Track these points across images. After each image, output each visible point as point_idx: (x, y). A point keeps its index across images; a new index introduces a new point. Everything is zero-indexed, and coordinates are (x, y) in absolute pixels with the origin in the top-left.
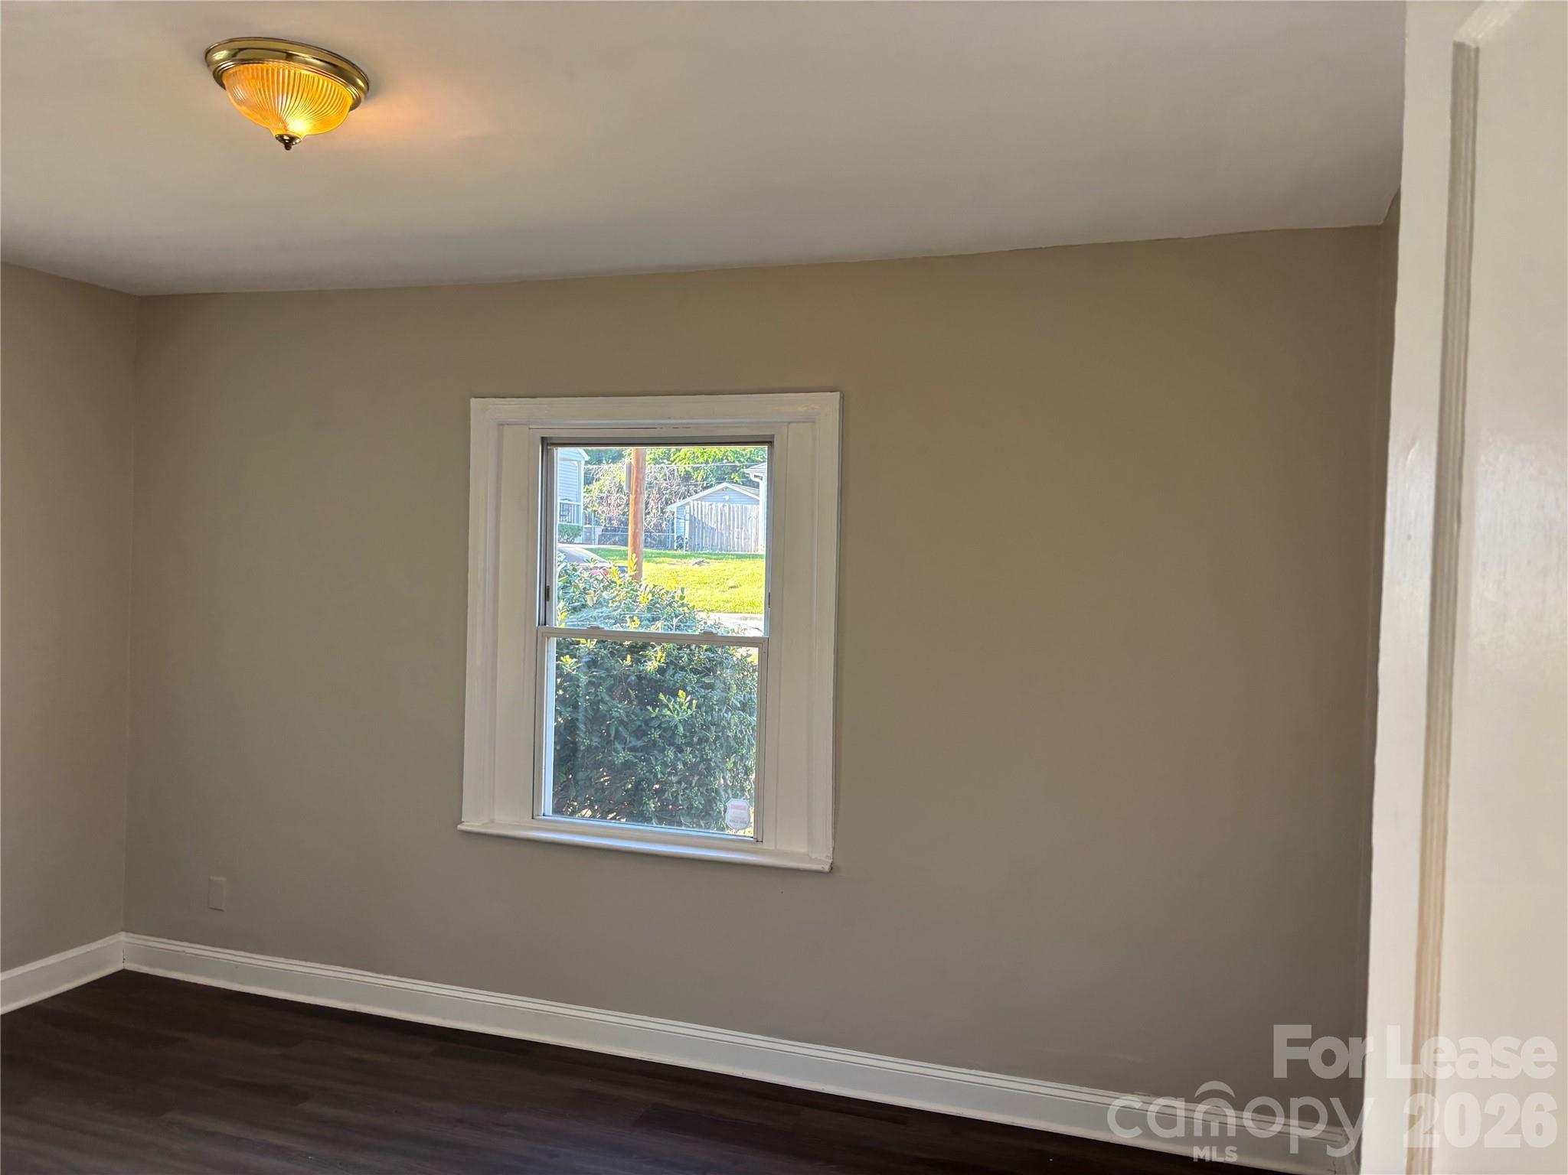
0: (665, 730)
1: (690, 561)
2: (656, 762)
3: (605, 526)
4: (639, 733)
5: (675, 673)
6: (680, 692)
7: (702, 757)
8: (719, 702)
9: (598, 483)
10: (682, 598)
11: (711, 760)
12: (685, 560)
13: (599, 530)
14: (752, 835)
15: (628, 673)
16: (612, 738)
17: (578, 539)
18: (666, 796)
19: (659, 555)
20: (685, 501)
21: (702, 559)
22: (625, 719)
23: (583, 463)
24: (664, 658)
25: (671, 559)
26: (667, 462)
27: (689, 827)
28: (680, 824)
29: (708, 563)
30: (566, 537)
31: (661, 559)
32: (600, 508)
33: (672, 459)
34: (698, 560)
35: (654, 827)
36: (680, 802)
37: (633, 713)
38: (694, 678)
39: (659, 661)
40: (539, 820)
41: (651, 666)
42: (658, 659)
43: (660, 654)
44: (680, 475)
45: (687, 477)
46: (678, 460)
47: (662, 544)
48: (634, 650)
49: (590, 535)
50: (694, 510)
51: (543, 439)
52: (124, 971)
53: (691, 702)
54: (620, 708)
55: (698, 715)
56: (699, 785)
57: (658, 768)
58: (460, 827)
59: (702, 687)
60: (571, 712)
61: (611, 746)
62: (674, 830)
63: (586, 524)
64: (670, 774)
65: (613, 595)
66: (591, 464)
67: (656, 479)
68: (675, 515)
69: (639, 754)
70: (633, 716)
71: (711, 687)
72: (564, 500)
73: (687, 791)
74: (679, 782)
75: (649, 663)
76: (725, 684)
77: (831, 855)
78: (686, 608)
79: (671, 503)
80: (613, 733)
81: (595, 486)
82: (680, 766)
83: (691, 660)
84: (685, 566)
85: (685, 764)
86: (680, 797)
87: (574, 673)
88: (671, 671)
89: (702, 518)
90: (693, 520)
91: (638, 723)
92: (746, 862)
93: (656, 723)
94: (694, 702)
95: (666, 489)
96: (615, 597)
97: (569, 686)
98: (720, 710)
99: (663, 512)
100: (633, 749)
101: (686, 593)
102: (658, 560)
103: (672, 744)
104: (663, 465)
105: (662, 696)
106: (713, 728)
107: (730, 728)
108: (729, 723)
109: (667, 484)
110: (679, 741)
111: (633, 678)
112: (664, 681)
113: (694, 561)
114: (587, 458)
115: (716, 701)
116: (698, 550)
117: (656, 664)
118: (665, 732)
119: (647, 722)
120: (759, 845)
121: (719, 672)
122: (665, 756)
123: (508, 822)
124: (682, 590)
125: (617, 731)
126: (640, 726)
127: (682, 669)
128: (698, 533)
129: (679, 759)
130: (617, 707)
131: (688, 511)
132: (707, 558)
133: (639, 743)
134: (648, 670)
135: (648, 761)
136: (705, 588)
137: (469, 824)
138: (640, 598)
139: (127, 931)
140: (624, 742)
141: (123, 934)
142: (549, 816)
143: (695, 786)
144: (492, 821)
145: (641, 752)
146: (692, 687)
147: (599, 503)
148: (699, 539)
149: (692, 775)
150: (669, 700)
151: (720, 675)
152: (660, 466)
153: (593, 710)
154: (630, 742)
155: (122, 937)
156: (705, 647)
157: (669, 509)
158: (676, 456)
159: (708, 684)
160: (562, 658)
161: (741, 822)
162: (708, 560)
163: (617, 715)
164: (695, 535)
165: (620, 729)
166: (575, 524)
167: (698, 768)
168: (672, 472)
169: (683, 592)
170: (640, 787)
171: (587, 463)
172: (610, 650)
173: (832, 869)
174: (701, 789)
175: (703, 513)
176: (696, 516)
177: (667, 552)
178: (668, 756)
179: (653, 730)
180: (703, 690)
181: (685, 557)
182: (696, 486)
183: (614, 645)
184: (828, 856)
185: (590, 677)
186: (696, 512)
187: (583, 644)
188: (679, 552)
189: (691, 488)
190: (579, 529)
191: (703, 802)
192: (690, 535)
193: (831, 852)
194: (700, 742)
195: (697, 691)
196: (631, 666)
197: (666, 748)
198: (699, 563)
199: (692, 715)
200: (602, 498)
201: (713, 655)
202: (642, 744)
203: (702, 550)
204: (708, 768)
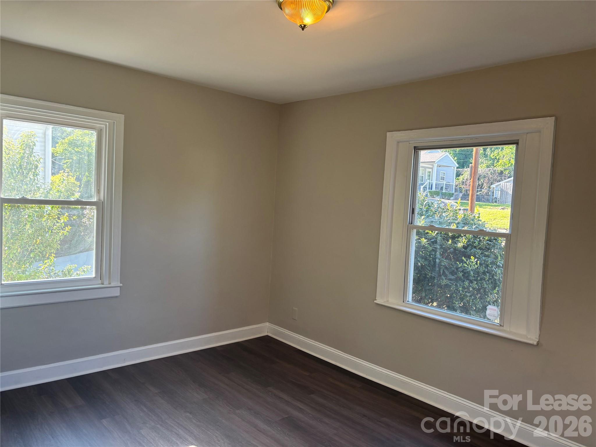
0: (465, 273)
1: (499, 208)
2: (460, 286)
3: (464, 193)
4: (453, 273)
5: (472, 249)
6: (472, 257)
7: (481, 286)
8: (491, 263)
9: (462, 176)
10: (479, 217)
11: (486, 288)
12: (497, 207)
13: (461, 195)
14: (498, 323)
15: (450, 247)
16: (441, 274)
17: (452, 198)
18: (464, 301)
19: (486, 205)
20: (500, 183)
21: (504, 207)
22: (447, 266)
23: (456, 168)
24: (466, 242)
25: (490, 207)
26: (493, 167)
27: (474, 316)
28: (470, 314)
29: (507, 209)
30: (447, 197)
31: (486, 207)
32: (463, 186)
33: (495, 165)
34: (503, 207)
35: (458, 314)
36: (471, 305)
37: (452, 265)
38: (480, 252)
39: (464, 243)
40: (406, 303)
41: (460, 245)
42: (463, 242)
43: (464, 240)
44: (498, 172)
45: (502, 172)
46: (498, 165)
47: (488, 201)
48: (453, 238)
49: (457, 197)
50: (503, 186)
51: (415, 147)
52: (267, 335)
53: (477, 262)
54: (445, 262)
55: (481, 268)
56: (481, 298)
57: (461, 289)
58: (375, 301)
59: (484, 256)
60: (424, 261)
61: (441, 277)
62: (467, 316)
63: (455, 192)
64: (466, 292)
65: (447, 214)
66: (459, 168)
67: (487, 174)
68: (495, 189)
69: (452, 282)
70: (451, 266)
71: (488, 256)
72: (447, 182)
73: (475, 301)
74: (471, 296)
75: (459, 244)
76: (495, 256)
77: (538, 337)
78: (480, 222)
79: (493, 184)
80: (442, 272)
81: (461, 178)
82: (471, 289)
83: (479, 244)
84: (496, 210)
85: (474, 288)
86: (471, 302)
87: (426, 245)
88: (470, 248)
89: (506, 190)
90: (502, 191)
91: (453, 269)
92: (494, 334)
93: (461, 270)
94: (478, 262)
95: (492, 178)
96: (447, 216)
97: (424, 251)
98: (492, 267)
99: (489, 187)
100: (450, 280)
101: (480, 216)
102: (484, 207)
103: (468, 279)
104: (491, 168)
105: (463, 258)
106: (488, 274)
107: (496, 276)
108: (496, 273)
109: (492, 176)
110: (471, 278)
111: (452, 250)
112: (466, 252)
113: (500, 207)
114: (457, 166)
115: (490, 262)
116: (504, 203)
117: (462, 244)
118: (465, 274)
119: (457, 269)
120: (501, 328)
121: (492, 250)
122: (464, 284)
123: (394, 302)
124: (479, 214)
125: (443, 271)
126: (454, 270)
127: (475, 247)
128: (504, 196)
129: (471, 286)
130: (444, 261)
131: (500, 187)
132: (507, 207)
133: (453, 277)
134: (459, 246)
135: (456, 285)
136: (505, 219)
137: (379, 301)
138: (458, 217)
139: (269, 322)
140: (446, 276)
141: (268, 323)
142: (410, 302)
143: (478, 298)
144: (388, 301)
145: (454, 281)
146: (479, 256)
147: (462, 184)
148: (504, 199)
149: (477, 294)
150: (467, 260)
151: (493, 251)
152: (489, 169)
153: (434, 261)
154: (449, 276)
155: (267, 324)
156: (487, 238)
157: (492, 186)
158: (497, 164)
159: (487, 255)
160: (421, 239)
161: (493, 316)
162: (507, 208)
163: (444, 264)
164: (502, 197)
165: (445, 270)
166: (451, 192)
167: (480, 291)
168: (495, 171)
169: (479, 215)
170: (453, 296)
171: (457, 168)
172: (443, 237)
173: (538, 344)
174: (481, 300)
175: (507, 188)
176: (504, 189)
177: (490, 204)
178: (465, 284)
179: (459, 272)
180: (484, 257)
181: (497, 206)
182: (505, 176)
183: (445, 234)
184: (536, 338)
185: (433, 248)
186: (504, 187)
187: (430, 234)
188: (495, 204)
189: (503, 177)
190: (453, 194)
191: (482, 306)
192: (500, 197)
193: (538, 336)
194: (481, 279)
195: (481, 258)
196: (451, 244)
197: (465, 281)
198: (502, 209)
199: (478, 267)
200: (463, 182)
201: (490, 243)
202: (454, 278)
203: (505, 203)
204: (485, 291)
